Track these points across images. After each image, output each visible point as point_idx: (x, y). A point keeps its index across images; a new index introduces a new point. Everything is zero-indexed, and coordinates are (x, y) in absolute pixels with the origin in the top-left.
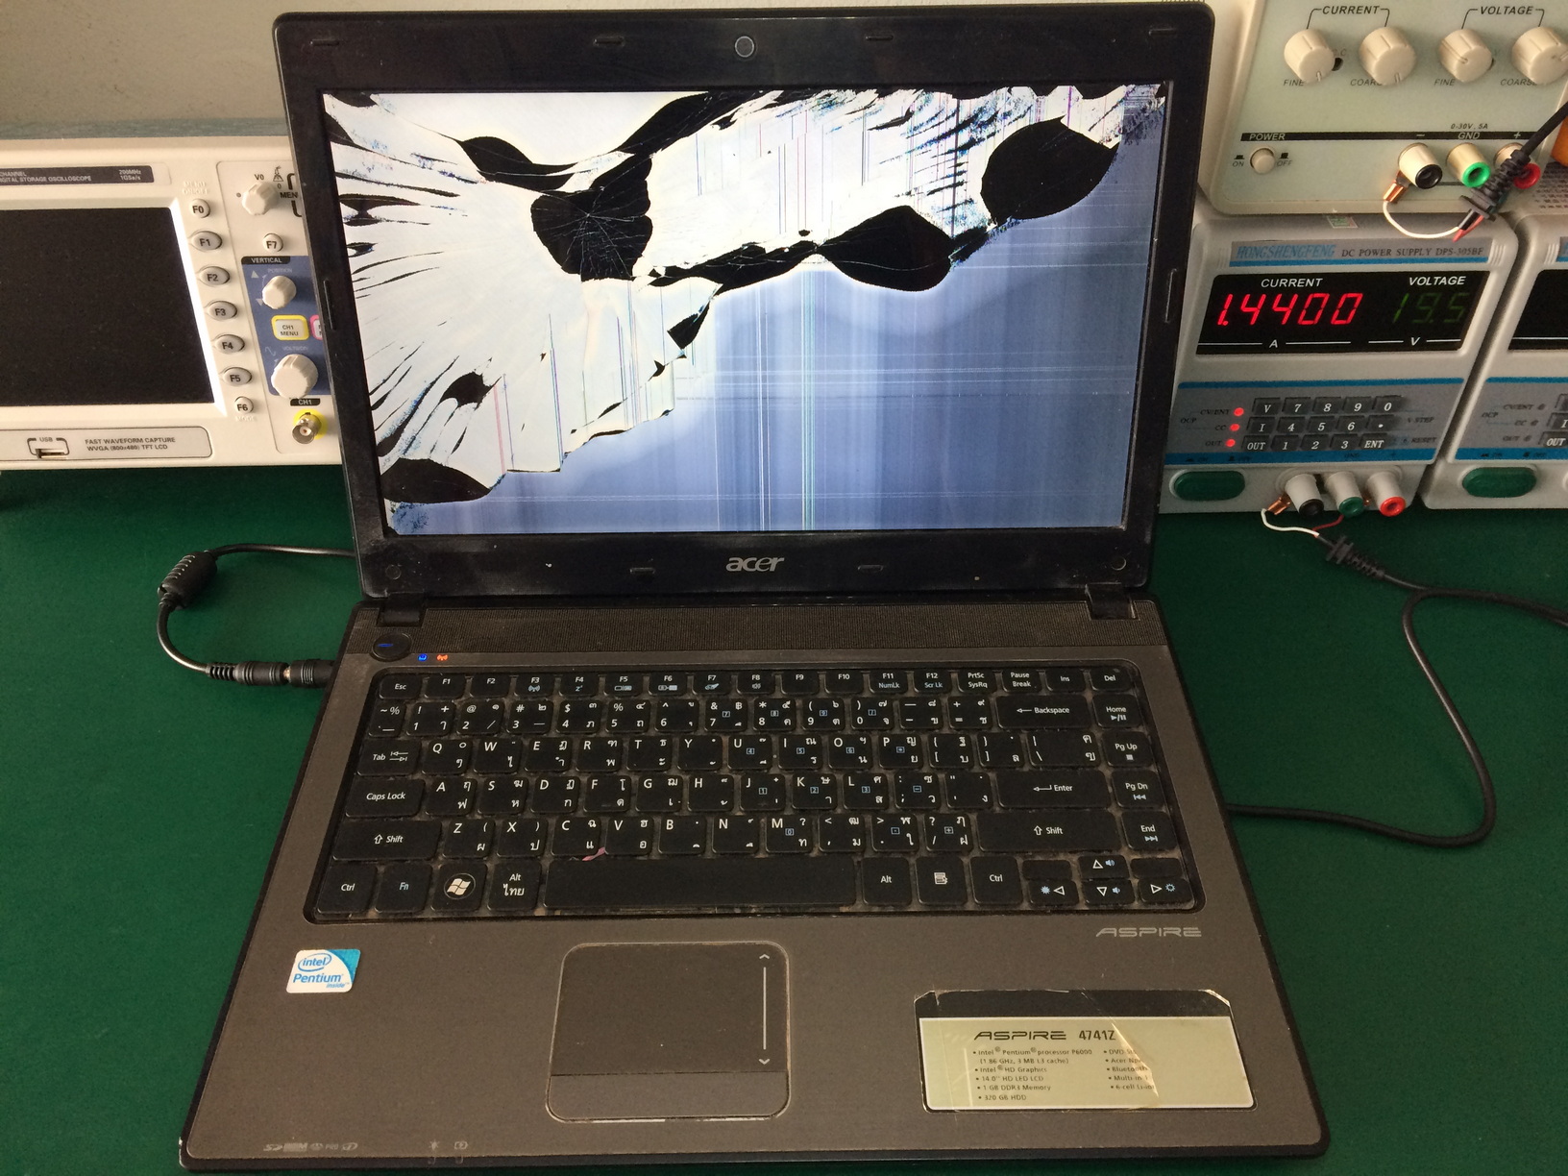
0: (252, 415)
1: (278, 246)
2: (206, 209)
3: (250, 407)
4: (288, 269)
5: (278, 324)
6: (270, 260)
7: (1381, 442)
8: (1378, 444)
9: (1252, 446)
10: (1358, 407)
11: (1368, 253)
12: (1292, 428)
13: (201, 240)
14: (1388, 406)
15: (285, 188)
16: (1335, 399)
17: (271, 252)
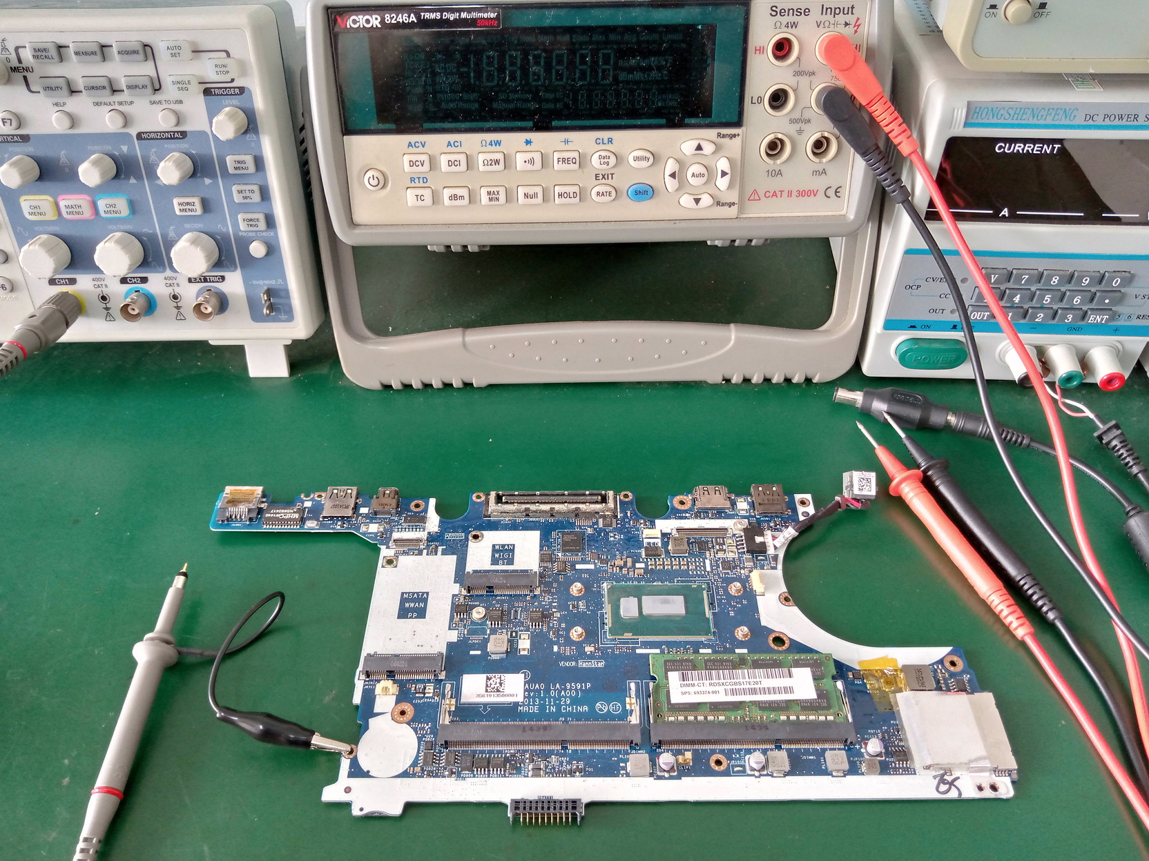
0: (13, 295)
1: (15, 124)
3: (7, 287)
4: (29, 148)
5: (26, 204)
6: (9, 139)
7: (1105, 316)
8: (1102, 319)
9: (978, 316)
10: (1086, 281)
11: (1113, 117)
12: (1017, 299)
14: (1117, 282)
15: (15, 63)
16: (1063, 273)
17: (7, 130)
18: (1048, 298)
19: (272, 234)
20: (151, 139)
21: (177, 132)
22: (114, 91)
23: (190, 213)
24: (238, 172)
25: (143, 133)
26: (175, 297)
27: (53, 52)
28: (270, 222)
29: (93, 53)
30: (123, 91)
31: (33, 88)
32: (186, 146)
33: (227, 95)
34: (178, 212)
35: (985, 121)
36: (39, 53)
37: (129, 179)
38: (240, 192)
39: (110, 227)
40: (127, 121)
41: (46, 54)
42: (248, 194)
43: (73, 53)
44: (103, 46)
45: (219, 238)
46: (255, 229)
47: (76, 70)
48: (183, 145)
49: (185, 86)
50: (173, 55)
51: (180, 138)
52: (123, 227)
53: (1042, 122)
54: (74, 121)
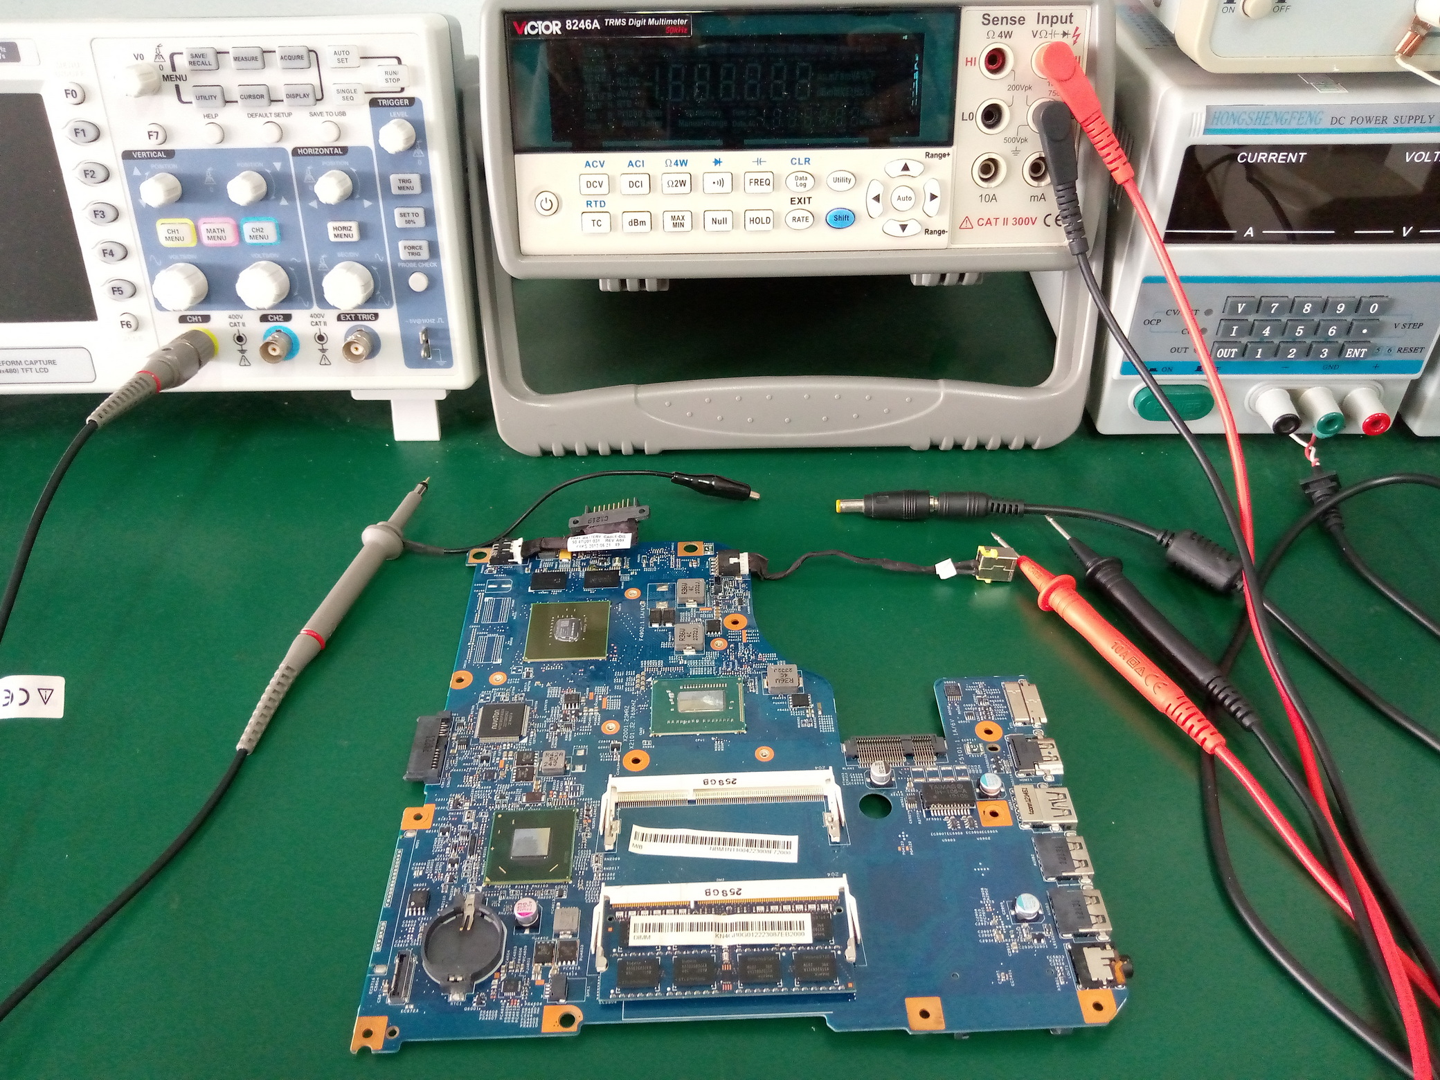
0: (138, 333)
1: (160, 137)
2: (80, 96)
3: (132, 324)
4: (172, 165)
5: (163, 228)
6: (152, 155)
7: (1364, 350)
8: (1360, 355)
9: (1223, 353)
10: (1341, 308)
11: (1360, 121)
12: (1267, 332)
13: (75, 130)
14: (1374, 308)
15: (168, 71)
16: (1315, 299)
17: (152, 144)
18: (1300, 331)
19: (435, 264)
20: (308, 155)
21: (337, 147)
22: (272, 101)
23: (346, 239)
24: (402, 192)
25: (300, 148)
26: (321, 338)
27: (211, 58)
28: (434, 250)
29: (254, 59)
30: (282, 101)
31: (184, 99)
32: (347, 163)
33: (395, 105)
34: (332, 239)
35: (1226, 127)
36: (196, 59)
37: (281, 199)
38: (403, 215)
39: (255, 255)
40: (283, 133)
41: (203, 60)
42: (411, 218)
43: (232, 59)
44: (264, 52)
45: (375, 268)
46: (418, 258)
47: (231, 78)
48: (343, 162)
49: (349, 95)
50: (340, 61)
51: (339, 154)
52: (269, 256)
53: (1285, 127)
54: (224, 133)
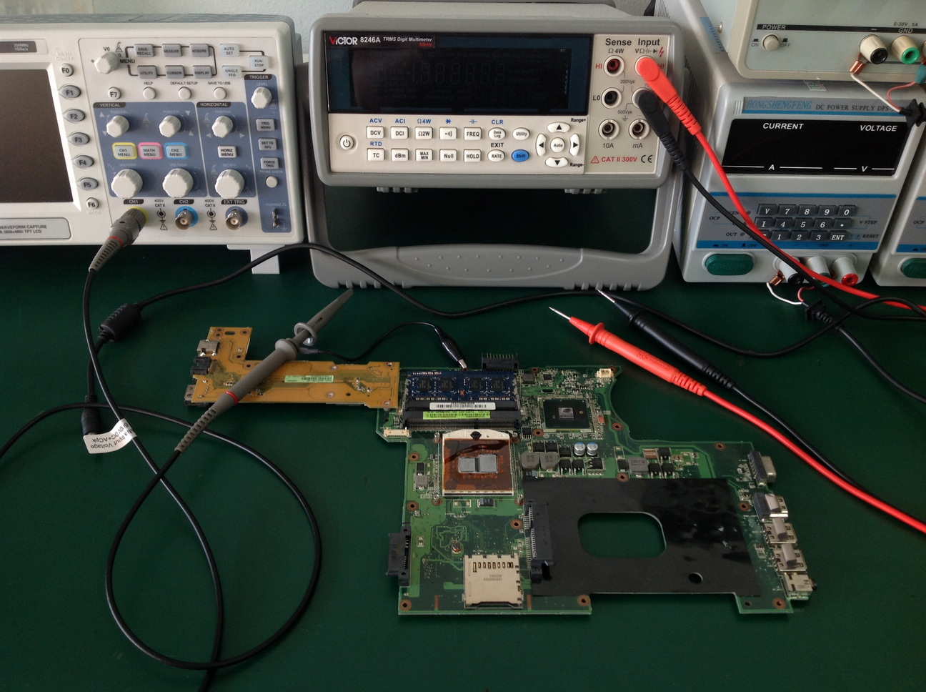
0: (100, 211)
1: (118, 96)
2: (70, 70)
3: (96, 204)
4: (124, 111)
5: (116, 149)
6: (112, 105)
7: (842, 236)
8: (840, 238)
10: (827, 212)
11: (833, 107)
12: (783, 225)
13: (67, 91)
14: (847, 212)
15: (124, 56)
17: (113, 99)
18: (803, 224)
19: (282, 172)
20: (207, 107)
21: (224, 103)
22: (186, 75)
23: (229, 157)
24: (263, 130)
25: (202, 103)
26: (211, 214)
27: (150, 51)
28: (281, 163)
29: (176, 51)
30: (192, 75)
31: (133, 74)
32: (230, 112)
33: (260, 79)
34: (220, 156)
35: (756, 109)
36: (141, 51)
37: (189, 132)
38: (263, 143)
39: (172, 166)
40: (192, 94)
41: (145, 51)
42: (268, 145)
43: (163, 52)
44: (182, 47)
45: (245, 174)
46: (272, 168)
47: (162, 61)
48: (228, 111)
49: (233, 73)
50: (228, 53)
51: (226, 107)
52: (180, 165)
53: (790, 110)
54: (156, 93)
